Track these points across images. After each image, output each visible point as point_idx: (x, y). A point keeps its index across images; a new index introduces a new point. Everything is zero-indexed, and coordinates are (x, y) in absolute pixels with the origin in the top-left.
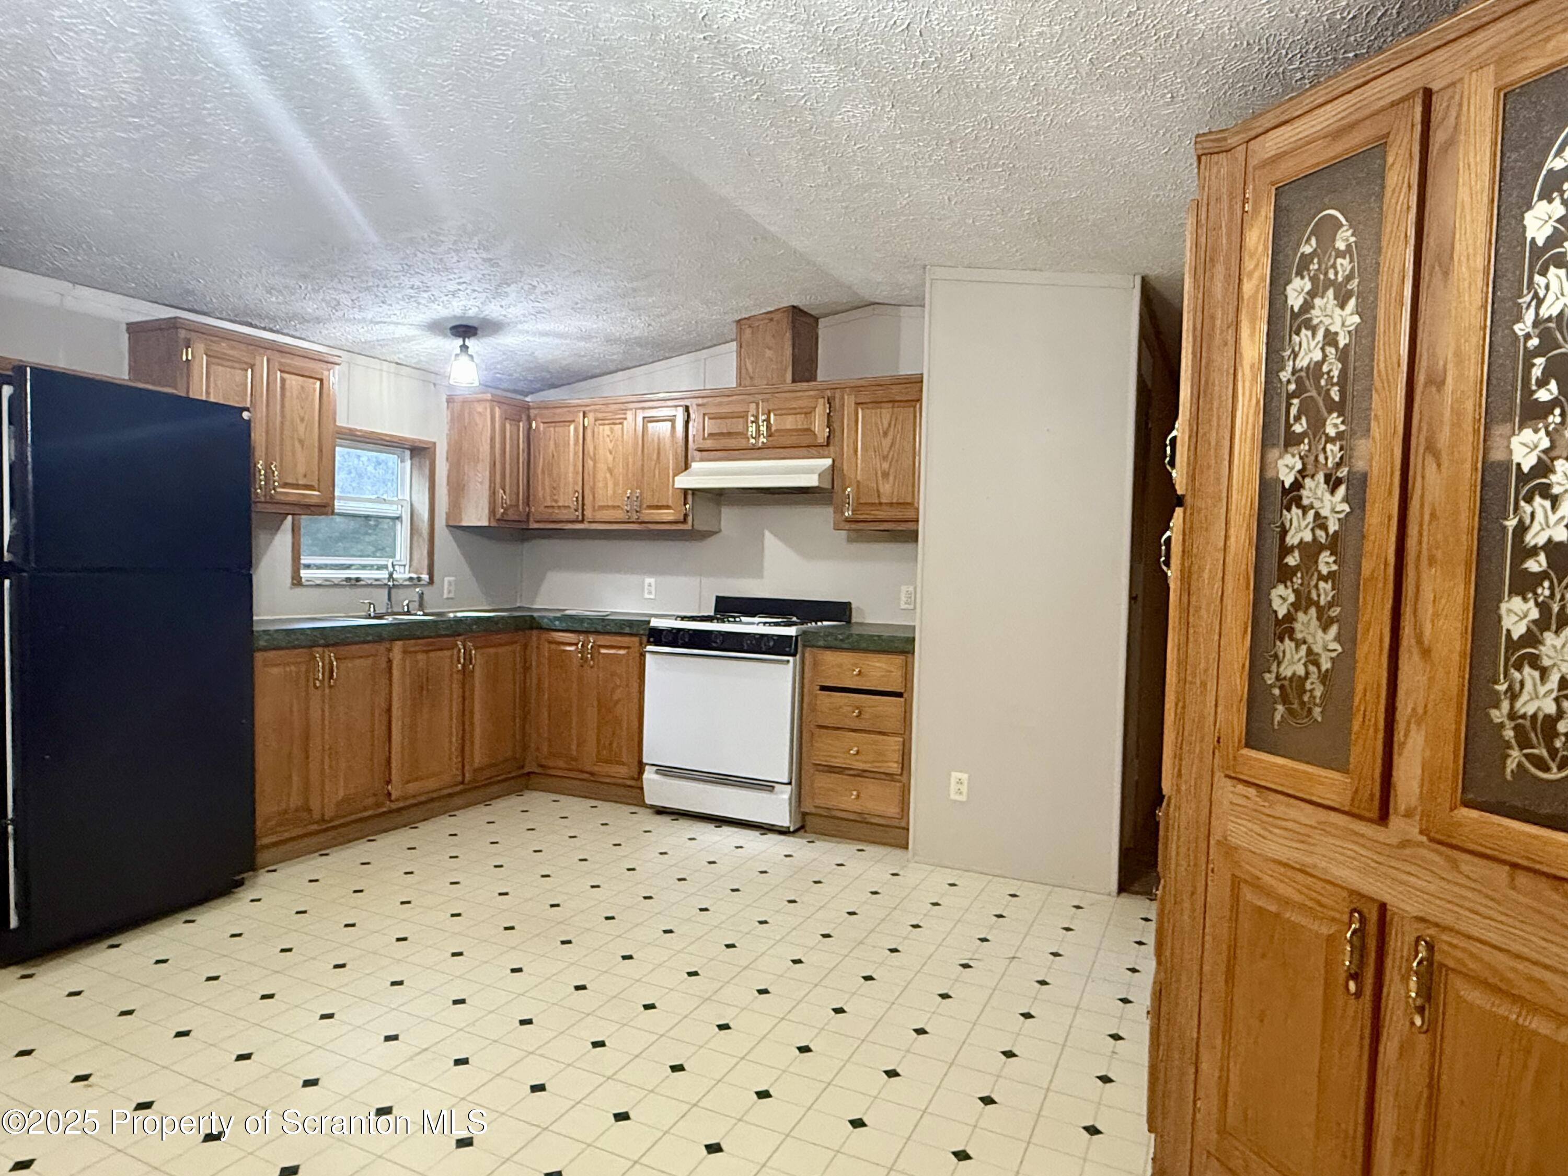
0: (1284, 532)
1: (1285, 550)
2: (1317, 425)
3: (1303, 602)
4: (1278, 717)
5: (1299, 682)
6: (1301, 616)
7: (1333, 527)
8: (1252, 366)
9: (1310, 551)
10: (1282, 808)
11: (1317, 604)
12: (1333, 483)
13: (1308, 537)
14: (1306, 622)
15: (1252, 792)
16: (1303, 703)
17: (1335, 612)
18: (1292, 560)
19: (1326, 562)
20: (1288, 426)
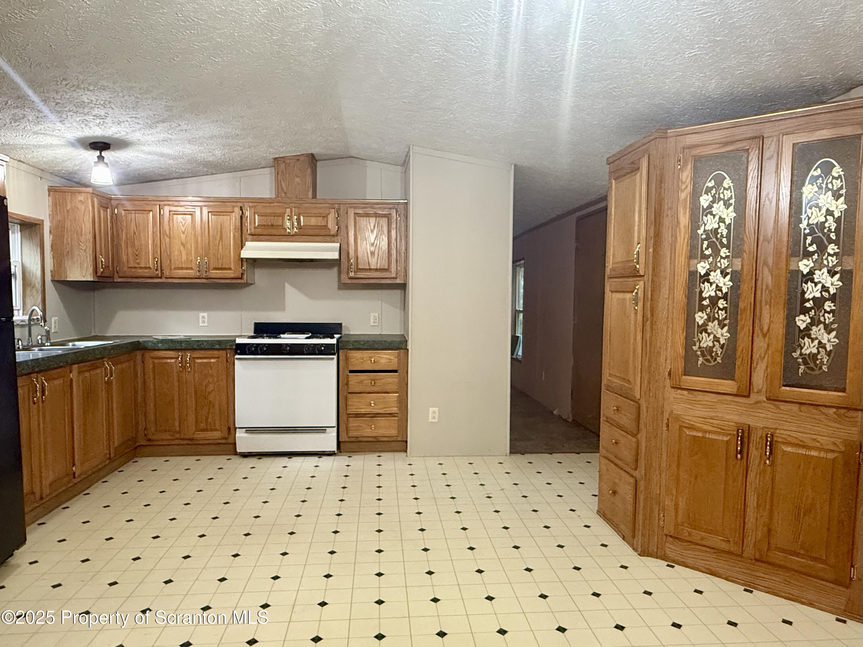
0: (701, 292)
1: (702, 299)
2: (716, 253)
3: (711, 318)
4: (700, 362)
5: (710, 350)
6: (710, 324)
7: (725, 290)
8: (685, 227)
9: (714, 301)
10: (700, 396)
11: (718, 319)
12: (724, 274)
13: (713, 294)
14: (713, 326)
15: (685, 392)
16: (712, 357)
17: (726, 322)
18: (706, 303)
19: (722, 303)
20: (702, 251)
